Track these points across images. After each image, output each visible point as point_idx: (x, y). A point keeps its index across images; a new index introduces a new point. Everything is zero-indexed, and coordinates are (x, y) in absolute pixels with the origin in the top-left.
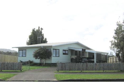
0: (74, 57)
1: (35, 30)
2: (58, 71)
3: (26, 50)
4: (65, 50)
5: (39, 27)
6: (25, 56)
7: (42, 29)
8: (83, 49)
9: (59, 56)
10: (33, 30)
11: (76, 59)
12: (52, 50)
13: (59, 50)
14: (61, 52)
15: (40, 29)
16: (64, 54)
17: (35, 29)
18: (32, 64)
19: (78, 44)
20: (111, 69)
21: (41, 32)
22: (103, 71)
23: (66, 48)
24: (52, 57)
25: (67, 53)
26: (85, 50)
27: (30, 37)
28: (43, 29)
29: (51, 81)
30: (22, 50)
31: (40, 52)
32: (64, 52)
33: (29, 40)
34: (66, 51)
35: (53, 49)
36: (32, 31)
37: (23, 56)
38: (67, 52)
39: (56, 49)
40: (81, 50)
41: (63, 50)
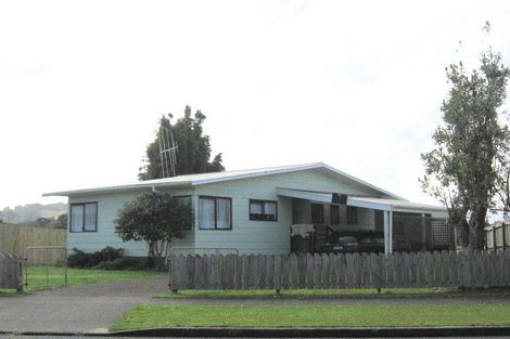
0: (304, 229)
1: (173, 122)
2: (175, 291)
3: (96, 203)
4: (261, 203)
5: (188, 111)
6: (93, 228)
7: (200, 116)
8: (335, 196)
9: (231, 229)
10: (165, 123)
11: (313, 237)
12: (195, 200)
13: (230, 199)
14: (241, 209)
15: (193, 116)
16: (253, 217)
17: (171, 115)
18: (116, 262)
19: (323, 172)
20: (414, 281)
21: (198, 130)
22: (379, 290)
23: (265, 192)
24: (197, 231)
25: (273, 212)
26: (343, 198)
27: (153, 152)
28: (204, 117)
29: (79, 335)
30: (83, 204)
31: (140, 210)
32: (256, 210)
33: (149, 164)
34: (267, 206)
35: (201, 197)
36: (158, 126)
37: (87, 228)
38: (268, 210)
39: (214, 199)
40: (328, 199)
41: (251, 201)
